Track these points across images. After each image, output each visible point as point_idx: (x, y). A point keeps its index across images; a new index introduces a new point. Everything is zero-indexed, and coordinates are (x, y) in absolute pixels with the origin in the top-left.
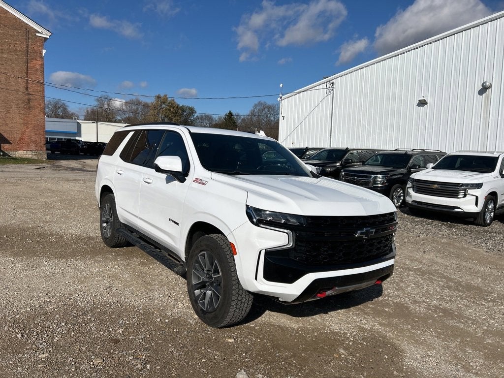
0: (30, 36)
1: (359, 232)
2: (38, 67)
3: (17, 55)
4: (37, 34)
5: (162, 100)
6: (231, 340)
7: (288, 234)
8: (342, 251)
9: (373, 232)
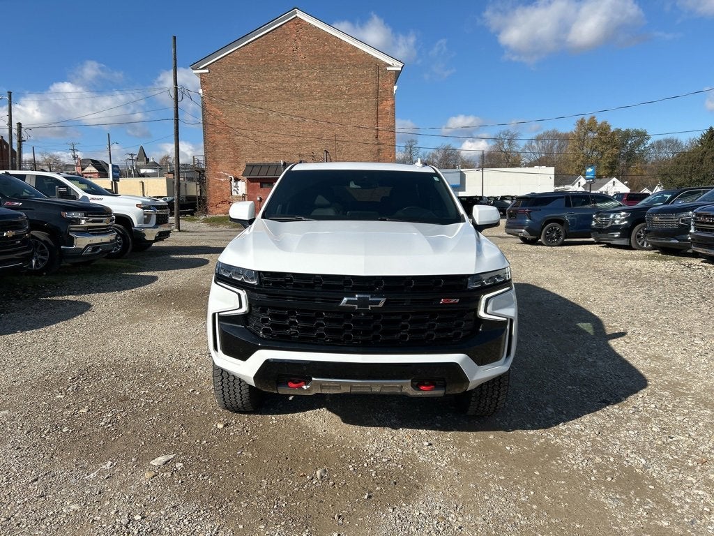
0: (380, 72)
1: (345, 299)
2: (389, 109)
3: (367, 98)
4: (388, 68)
5: (587, 127)
6: (220, 426)
7: (239, 295)
8: (322, 325)
9: (378, 302)
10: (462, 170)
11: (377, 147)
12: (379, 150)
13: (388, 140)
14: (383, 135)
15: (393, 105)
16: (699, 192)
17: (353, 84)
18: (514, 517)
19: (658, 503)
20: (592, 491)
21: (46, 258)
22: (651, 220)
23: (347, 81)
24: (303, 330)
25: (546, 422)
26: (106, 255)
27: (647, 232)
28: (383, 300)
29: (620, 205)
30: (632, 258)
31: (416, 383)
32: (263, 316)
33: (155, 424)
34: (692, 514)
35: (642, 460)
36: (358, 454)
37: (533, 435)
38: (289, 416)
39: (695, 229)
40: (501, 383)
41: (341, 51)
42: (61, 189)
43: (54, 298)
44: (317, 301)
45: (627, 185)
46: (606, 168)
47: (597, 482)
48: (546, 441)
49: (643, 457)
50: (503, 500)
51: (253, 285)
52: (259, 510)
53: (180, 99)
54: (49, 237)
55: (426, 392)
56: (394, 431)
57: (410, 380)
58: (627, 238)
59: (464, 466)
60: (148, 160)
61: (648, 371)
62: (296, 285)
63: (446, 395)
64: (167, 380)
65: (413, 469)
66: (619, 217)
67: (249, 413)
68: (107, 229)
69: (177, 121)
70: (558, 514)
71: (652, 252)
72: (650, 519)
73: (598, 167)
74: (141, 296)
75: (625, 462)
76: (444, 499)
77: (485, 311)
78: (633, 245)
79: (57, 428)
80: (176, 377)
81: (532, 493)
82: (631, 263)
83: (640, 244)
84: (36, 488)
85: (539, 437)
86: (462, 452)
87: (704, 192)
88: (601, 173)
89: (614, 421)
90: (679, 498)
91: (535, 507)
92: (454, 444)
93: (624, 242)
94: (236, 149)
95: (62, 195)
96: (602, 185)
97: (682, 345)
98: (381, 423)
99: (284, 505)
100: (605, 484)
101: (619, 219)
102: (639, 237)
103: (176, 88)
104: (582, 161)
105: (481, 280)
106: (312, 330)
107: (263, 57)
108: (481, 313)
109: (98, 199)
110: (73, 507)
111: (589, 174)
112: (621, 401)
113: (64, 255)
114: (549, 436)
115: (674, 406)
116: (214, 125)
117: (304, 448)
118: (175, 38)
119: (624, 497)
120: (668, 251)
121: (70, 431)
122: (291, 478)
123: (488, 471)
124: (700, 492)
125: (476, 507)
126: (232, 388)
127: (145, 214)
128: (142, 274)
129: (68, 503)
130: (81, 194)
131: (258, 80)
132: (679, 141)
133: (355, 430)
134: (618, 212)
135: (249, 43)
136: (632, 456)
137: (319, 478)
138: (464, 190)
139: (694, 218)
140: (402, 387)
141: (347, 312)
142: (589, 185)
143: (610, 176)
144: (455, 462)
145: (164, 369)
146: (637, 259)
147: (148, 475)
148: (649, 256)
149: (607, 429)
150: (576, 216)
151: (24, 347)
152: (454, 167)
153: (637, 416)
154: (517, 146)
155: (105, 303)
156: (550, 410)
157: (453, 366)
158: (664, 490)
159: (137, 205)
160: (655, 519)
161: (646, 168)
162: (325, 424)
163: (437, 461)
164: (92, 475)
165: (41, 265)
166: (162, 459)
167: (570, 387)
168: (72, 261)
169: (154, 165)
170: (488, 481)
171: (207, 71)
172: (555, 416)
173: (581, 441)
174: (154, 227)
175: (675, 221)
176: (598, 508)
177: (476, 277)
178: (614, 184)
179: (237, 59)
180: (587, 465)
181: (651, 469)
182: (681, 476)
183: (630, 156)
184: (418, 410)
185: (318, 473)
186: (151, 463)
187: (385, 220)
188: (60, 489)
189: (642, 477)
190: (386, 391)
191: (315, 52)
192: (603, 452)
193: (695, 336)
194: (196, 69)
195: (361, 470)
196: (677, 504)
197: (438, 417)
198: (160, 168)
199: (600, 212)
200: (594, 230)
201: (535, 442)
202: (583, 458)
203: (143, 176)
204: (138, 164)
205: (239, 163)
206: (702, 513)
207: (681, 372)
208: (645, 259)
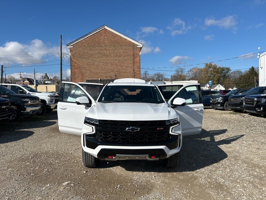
0: (135, 48)
1: (127, 128)
2: (138, 60)
3: (130, 57)
4: (138, 46)
5: (209, 66)
6: (85, 172)
7: (93, 128)
8: (120, 137)
9: (138, 129)
10: (164, 82)
11: (134, 74)
12: (135, 75)
13: (138, 71)
14: (136, 70)
15: (140, 59)
16: (246, 90)
17: (125, 52)
18: (182, 198)
19: (227, 193)
20: (207, 190)
21: (15, 116)
22: (230, 100)
23: (123, 51)
24: (113, 139)
25: (193, 169)
26: (37, 114)
27: (229, 104)
28: (139, 129)
29: (220, 95)
30: (224, 114)
31: (150, 156)
32: (100, 134)
33: (62, 172)
34: (238, 196)
35: (223, 180)
36: (131, 180)
37: (189, 173)
38: (108, 169)
39: (245, 103)
40: (177, 156)
41: (121, 40)
42: (21, 90)
43: (20, 130)
44: (118, 129)
45: (224, 87)
46: (216, 81)
47: (208, 187)
48: (193, 175)
49: (224, 179)
50: (178, 193)
51: (97, 124)
52: (100, 198)
53: (63, 57)
54: (17, 108)
55: (153, 159)
56: (143, 173)
57: (148, 155)
58: (223, 106)
59: (166, 183)
60: (48, 78)
61: (227, 152)
62: (111, 124)
63: (160, 160)
64: (64, 157)
65: (149, 184)
66: (219, 99)
67: (94, 168)
68: (38, 105)
69: (61, 65)
70: (196, 196)
71: (231, 111)
72: (224, 198)
73: (213, 80)
74: (51, 129)
75: (218, 181)
76: (160, 193)
77: (172, 132)
78: (225, 109)
79: (29, 174)
80: (67, 157)
81: (188, 191)
82: (224, 115)
83: (227, 108)
84: (26, 193)
85: (190, 174)
86: (165, 179)
87: (248, 90)
88: (215, 83)
89: (215, 168)
90: (234, 191)
91: (188, 195)
92: (163, 176)
93: (222, 108)
94: (83, 75)
95: (21, 92)
96: (215, 87)
97: (239, 143)
98: (139, 170)
99: (108, 196)
100: (211, 187)
101: (219, 100)
102: (227, 106)
103: (61, 53)
104: (208, 78)
105: (170, 122)
106: (116, 139)
107: (93, 42)
108: (170, 133)
109: (34, 94)
110: (39, 198)
111: (210, 83)
112: (218, 162)
113: (22, 114)
114: (194, 173)
115: (235, 163)
116: (74, 66)
117: (113, 179)
118: (61, 36)
119: (217, 191)
120: (237, 111)
121: (34, 175)
122: (110, 188)
123: (174, 184)
124: (241, 189)
125: (170, 195)
126: (89, 159)
127: (51, 99)
128: (50, 121)
129: (37, 197)
130: (28, 92)
131: (91, 50)
132: (241, 71)
133: (130, 173)
134: (219, 97)
135: (88, 37)
136: (220, 179)
137: (119, 187)
138: (166, 89)
139: (245, 100)
140: (145, 157)
141: (128, 132)
142: (210, 87)
143: (218, 83)
144: (163, 182)
145: (63, 154)
146: (226, 114)
147: (62, 188)
148: (230, 113)
149: (213, 171)
150: (205, 99)
151: (12, 147)
152: (162, 81)
153: (222, 167)
154: (184, 73)
155: (39, 132)
156: (194, 165)
157: (162, 150)
158: (230, 189)
159: (48, 96)
160: (226, 197)
161: (230, 81)
162: (120, 171)
163: (157, 182)
164: (43, 188)
165: (14, 118)
166: (66, 183)
167: (201, 158)
168: (24, 116)
169: (51, 80)
170: (174, 187)
171: (72, 47)
172: (196, 167)
173: (204, 175)
174: (54, 104)
175: (238, 101)
176: (208, 195)
177: (169, 121)
178: (219, 87)
179: (83, 43)
180: (205, 182)
181: (226, 183)
182: (235, 185)
183: (224, 76)
184: (151, 166)
185: (118, 186)
186: (63, 184)
187: (139, 102)
188: (34, 193)
189: (223, 185)
190: (140, 159)
191: (112, 40)
192: (211, 178)
193: (244, 140)
194: (68, 46)
195: (132, 185)
196: (233, 193)
197: (157, 168)
198: (53, 81)
199: (213, 97)
200: (211, 103)
201: (189, 175)
202: (204, 180)
203: (47, 84)
204: (45, 79)
205: (83, 79)
206: (241, 196)
207: (238, 153)
208: (229, 114)
